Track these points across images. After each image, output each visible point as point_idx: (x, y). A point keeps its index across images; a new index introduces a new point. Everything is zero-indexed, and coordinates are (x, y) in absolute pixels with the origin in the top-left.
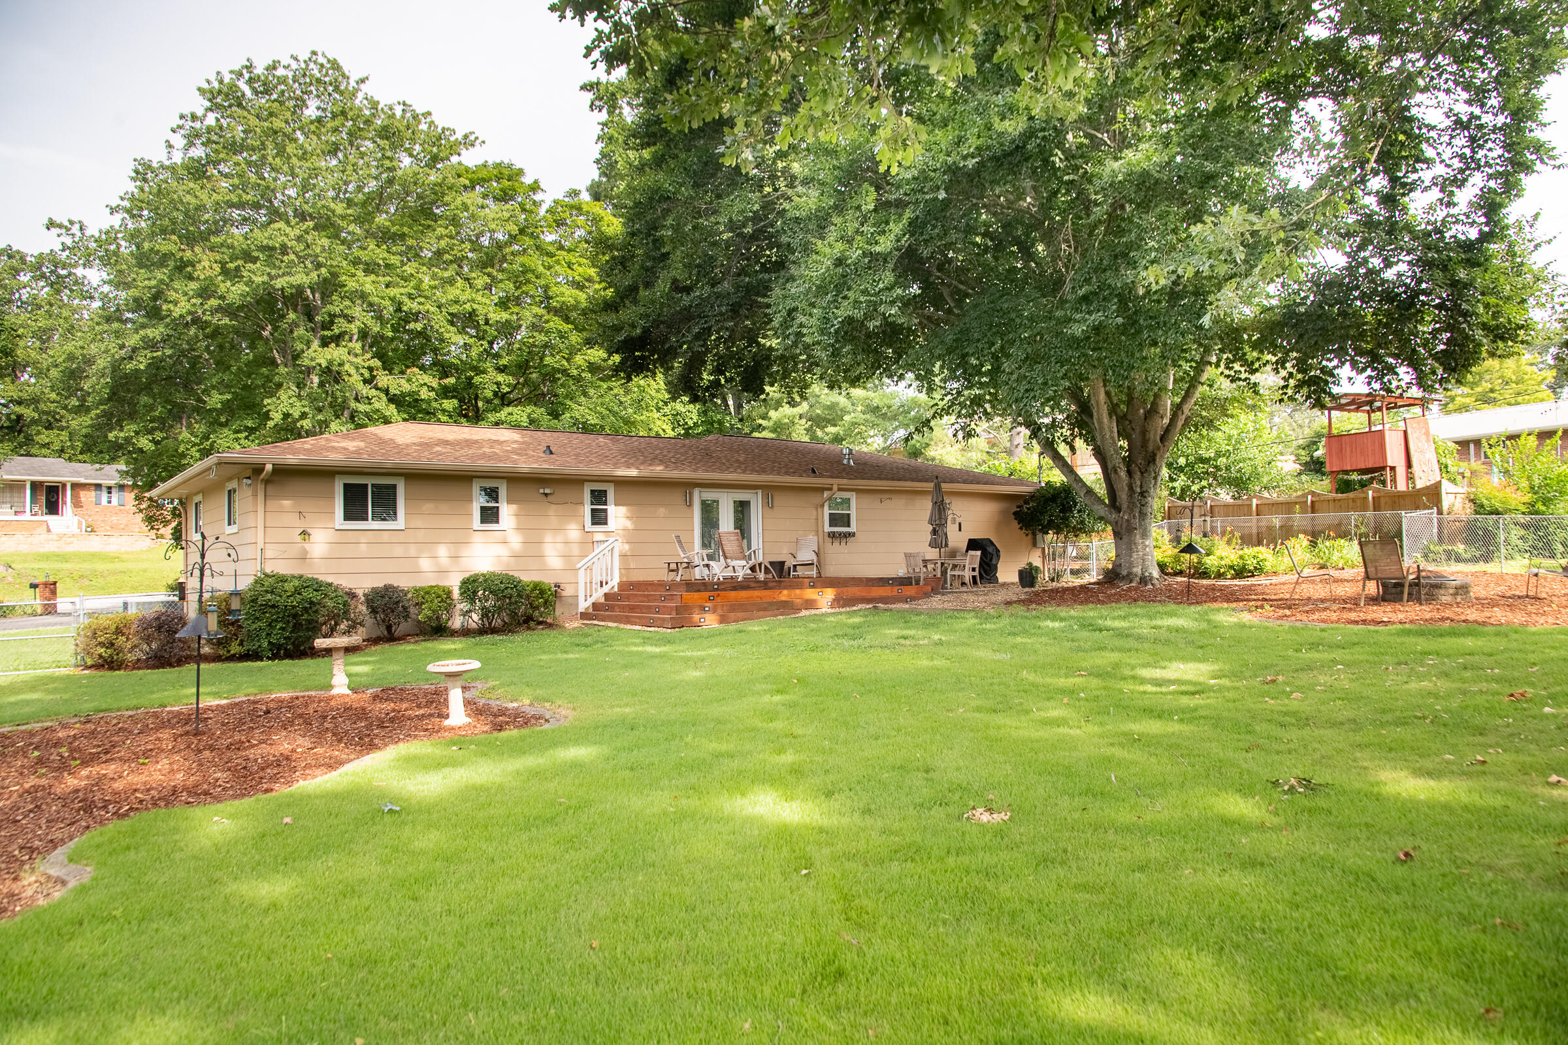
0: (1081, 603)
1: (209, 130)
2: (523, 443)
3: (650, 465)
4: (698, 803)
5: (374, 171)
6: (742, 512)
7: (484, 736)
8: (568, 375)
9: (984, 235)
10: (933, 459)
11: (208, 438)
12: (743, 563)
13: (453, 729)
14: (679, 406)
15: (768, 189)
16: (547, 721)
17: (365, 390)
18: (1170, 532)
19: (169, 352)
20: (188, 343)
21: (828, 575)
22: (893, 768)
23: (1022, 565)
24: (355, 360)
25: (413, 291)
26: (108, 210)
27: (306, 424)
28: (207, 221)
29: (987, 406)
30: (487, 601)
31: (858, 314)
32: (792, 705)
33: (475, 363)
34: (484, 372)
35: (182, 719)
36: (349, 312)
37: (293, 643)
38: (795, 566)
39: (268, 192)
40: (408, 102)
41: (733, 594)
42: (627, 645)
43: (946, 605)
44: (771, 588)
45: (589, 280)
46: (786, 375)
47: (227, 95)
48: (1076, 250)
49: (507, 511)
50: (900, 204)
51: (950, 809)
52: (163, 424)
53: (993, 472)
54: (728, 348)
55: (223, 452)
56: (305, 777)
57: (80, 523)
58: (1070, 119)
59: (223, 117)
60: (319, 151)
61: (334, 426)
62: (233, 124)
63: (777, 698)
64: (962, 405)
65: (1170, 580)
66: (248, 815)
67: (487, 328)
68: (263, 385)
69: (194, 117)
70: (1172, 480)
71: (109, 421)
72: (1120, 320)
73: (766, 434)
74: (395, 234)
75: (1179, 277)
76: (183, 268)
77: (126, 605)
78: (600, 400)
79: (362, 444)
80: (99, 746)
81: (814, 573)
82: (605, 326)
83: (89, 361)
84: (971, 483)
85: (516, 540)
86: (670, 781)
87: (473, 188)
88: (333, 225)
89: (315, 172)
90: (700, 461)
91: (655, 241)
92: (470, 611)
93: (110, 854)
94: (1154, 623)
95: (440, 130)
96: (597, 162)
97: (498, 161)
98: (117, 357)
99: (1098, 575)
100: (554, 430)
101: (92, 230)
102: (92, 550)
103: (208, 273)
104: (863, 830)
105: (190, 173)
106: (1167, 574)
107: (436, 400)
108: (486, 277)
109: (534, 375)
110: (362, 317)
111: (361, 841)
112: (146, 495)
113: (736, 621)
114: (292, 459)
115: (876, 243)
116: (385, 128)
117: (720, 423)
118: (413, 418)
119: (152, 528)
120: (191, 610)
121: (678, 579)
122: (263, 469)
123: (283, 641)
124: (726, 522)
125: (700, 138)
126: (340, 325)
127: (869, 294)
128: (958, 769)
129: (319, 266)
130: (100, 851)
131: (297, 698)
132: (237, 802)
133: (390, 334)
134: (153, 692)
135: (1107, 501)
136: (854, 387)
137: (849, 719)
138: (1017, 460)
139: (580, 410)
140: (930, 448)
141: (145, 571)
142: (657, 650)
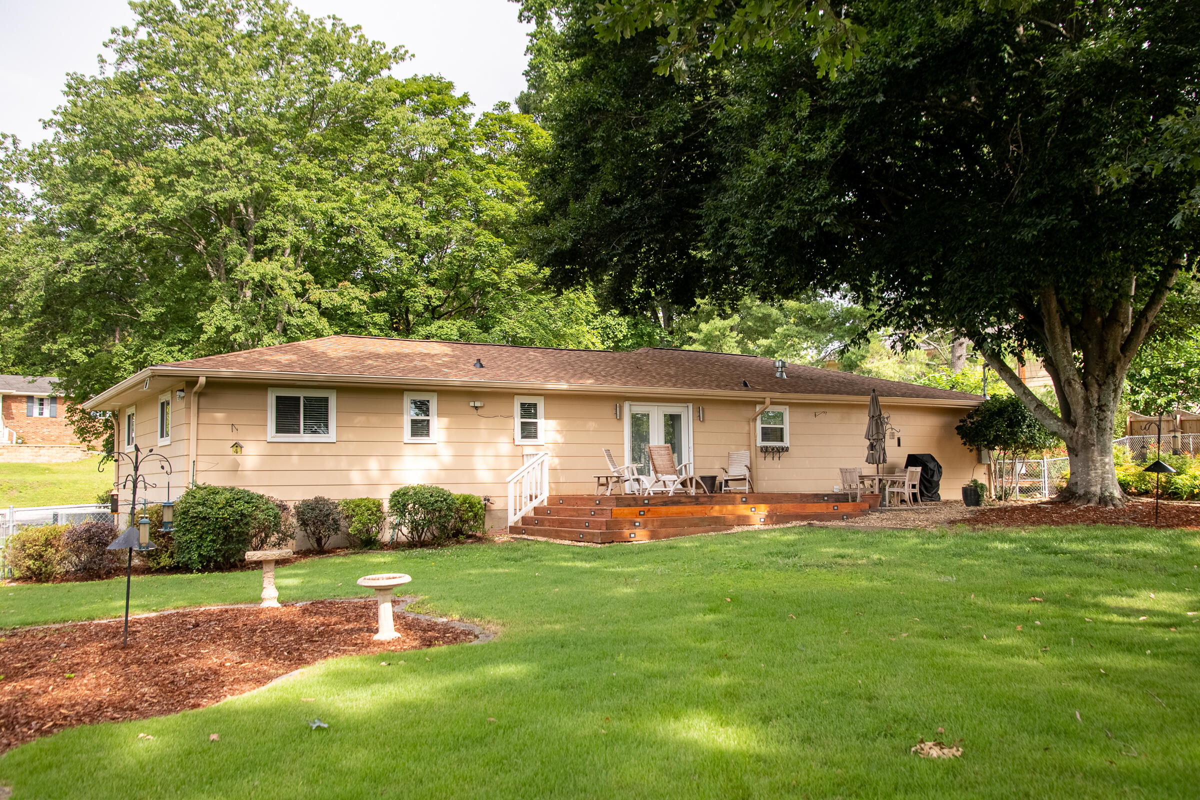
0: (1033, 524)
1: (141, 45)
2: (453, 357)
3: (580, 378)
4: (630, 726)
5: (305, 86)
6: (673, 426)
7: (413, 651)
8: (498, 289)
9: (924, 139)
10: (870, 372)
11: (141, 351)
12: (674, 477)
13: (382, 643)
14: (609, 320)
15: (698, 98)
16: (476, 637)
17: (297, 304)
18: (1132, 448)
19: (103, 265)
20: (122, 256)
21: (761, 491)
22: (833, 695)
23: (966, 482)
24: (287, 274)
25: (345, 206)
26: (41, 124)
27: (239, 337)
28: (140, 136)
29: (928, 316)
30: (417, 514)
31: (792, 224)
32: (725, 625)
33: (406, 277)
34: (415, 286)
35: (110, 632)
36: (281, 226)
37: (223, 556)
38: (726, 481)
39: (200, 108)
40: (338, 16)
41: (663, 509)
42: (556, 560)
43: (884, 523)
44: (702, 504)
45: (519, 193)
46: (717, 286)
47: (158, 9)
48: (1025, 151)
49: (438, 424)
50: (836, 110)
51: (896, 742)
52: (96, 336)
53: (933, 385)
54: (658, 261)
55: (157, 364)
56: (233, 692)
57: (11, 435)
58: (1022, 10)
59: (154, 31)
60: (250, 66)
61: (266, 339)
62: (165, 39)
63: (710, 617)
64: (901, 316)
65: (1134, 500)
66: (174, 731)
67: (418, 242)
68: (197, 299)
69: (126, 32)
70: (1134, 392)
71: (41, 333)
72: (1075, 223)
73: (696, 347)
74: (326, 149)
75: (1144, 174)
76: (117, 183)
77: (56, 517)
78: (530, 313)
79: (294, 358)
80: (24, 660)
81: (746, 488)
82: (535, 240)
83: (23, 274)
84: (911, 396)
85: (446, 454)
86: (602, 701)
87: (403, 102)
88: (265, 140)
89: (247, 87)
90: (630, 375)
91: (585, 153)
92: (400, 524)
93: (31, 773)
94: (1118, 546)
95: (369, 44)
96: (526, 74)
97: (428, 75)
98: (51, 270)
99: (1050, 494)
100: (485, 343)
101: (26, 144)
102: (22, 461)
103: (142, 187)
104: (804, 760)
105: (123, 88)
106: (1130, 494)
107: (367, 314)
108: (416, 191)
109: (464, 289)
110: (294, 231)
111: (288, 759)
112: (79, 407)
113: (667, 536)
114: (225, 372)
115: (811, 150)
116: (316, 43)
117: (650, 335)
118: (344, 331)
119: (84, 440)
120: (122, 522)
121: (608, 493)
122: (197, 382)
123: (213, 553)
124: (657, 437)
125: (629, 47)
126: (274, 239)
127: (803, 204)
128: (903, 698)
129: (251, 180)
130: (20, 770)
131: (227, 611)
132: (163, 718)
133: (322, 248)
134: (81, 605)
135: (1060, 415)
136: (787, 299)
137: (785, 641)
138: (959, 372)
139: (510, 323)
140: (867, 360)
141: (75, 482)
142: (587, 565)
